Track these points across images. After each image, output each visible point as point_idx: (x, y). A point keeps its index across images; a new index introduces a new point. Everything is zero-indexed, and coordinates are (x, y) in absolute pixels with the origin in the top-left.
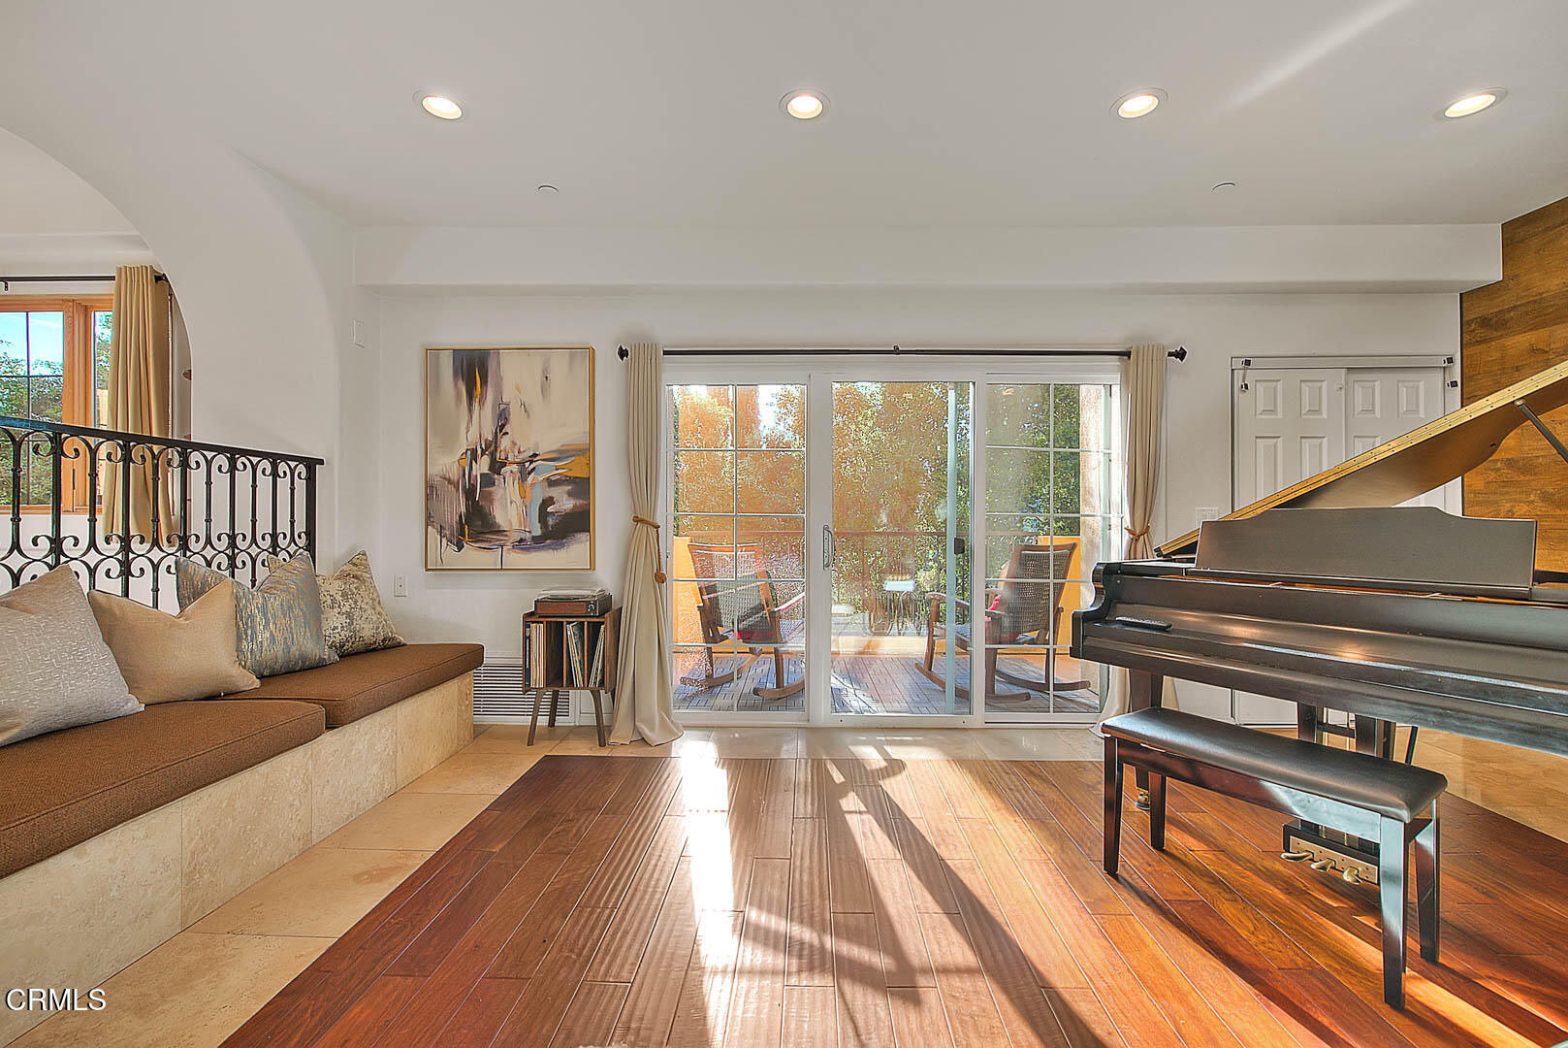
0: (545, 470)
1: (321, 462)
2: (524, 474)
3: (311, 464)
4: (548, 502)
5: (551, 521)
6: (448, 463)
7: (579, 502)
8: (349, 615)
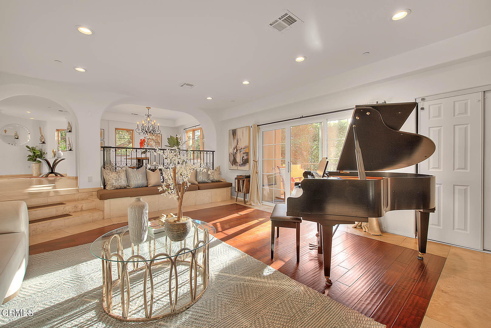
0: (243, 151)
1: (215, 151)
2: (240, 152)
3: (213, 152)
4: (243, 157)
5: (243, 161)
6: (231, 151)
7: (247, 157)
8: (213, 176)
